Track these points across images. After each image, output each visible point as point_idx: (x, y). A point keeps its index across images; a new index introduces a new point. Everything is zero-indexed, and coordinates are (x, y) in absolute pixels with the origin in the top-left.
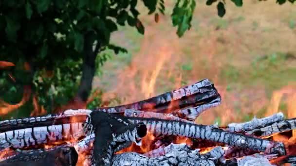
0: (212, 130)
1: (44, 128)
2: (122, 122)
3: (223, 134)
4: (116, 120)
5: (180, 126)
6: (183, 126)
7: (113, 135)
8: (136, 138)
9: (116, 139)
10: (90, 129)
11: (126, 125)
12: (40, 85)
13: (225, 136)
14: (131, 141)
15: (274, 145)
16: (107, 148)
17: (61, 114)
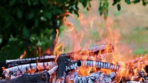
0: (111, 64)
1: (35, 64)
2: (70, 61)
4: (67, 60)
5: (96, 62)
6: (97, 63)
7: (66, 66)
8: (76, 68)
9: (67, 68)
10: (56, 64)
11: (71, 62)
12: (34, 41)
13: (116, 67)
14: (74, 69)
16: (63, 72)
17: (43, 57)
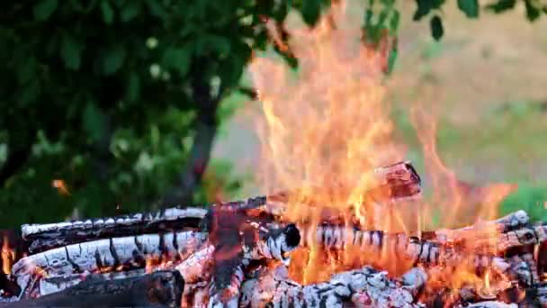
0: (409, 240)
1: (131, 240)
2: (258, 228)
3: (426, 247)
4: (249, 224)
7: (244, 247)
8: (282, 252)
9: (249, 255)
10: (206, 240)
11: (264, 232)
12: (123, 154)
13: (429, 249)
15: (512, 266)
16: (233, 269)
17: (158, 214)
